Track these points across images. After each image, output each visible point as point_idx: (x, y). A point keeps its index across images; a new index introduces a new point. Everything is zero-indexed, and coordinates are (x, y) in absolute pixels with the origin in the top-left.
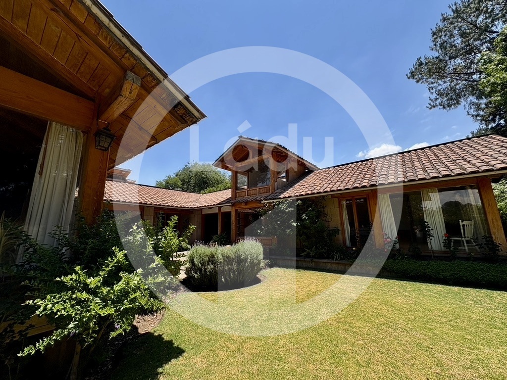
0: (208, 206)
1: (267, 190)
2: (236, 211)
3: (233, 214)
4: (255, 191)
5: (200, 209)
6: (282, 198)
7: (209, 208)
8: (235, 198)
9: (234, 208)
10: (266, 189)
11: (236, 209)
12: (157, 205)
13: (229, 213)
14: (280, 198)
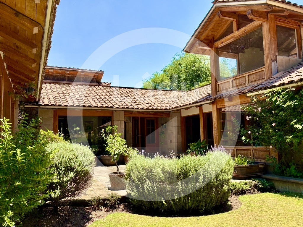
0: (184, 105)
1: (260, 76)
2: (219, 110)
3: (214, 115)
4: (243, 79)
5: (178, 110)
6: (277, 86)
7: (185, 108)
8: (216, 92)
9: (215, 106)
10: (258, 74)
11: (218, 107)
12: (124, 108)
13: (209, 115)
14: (275, 86)
